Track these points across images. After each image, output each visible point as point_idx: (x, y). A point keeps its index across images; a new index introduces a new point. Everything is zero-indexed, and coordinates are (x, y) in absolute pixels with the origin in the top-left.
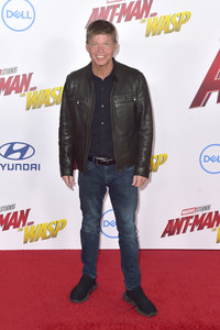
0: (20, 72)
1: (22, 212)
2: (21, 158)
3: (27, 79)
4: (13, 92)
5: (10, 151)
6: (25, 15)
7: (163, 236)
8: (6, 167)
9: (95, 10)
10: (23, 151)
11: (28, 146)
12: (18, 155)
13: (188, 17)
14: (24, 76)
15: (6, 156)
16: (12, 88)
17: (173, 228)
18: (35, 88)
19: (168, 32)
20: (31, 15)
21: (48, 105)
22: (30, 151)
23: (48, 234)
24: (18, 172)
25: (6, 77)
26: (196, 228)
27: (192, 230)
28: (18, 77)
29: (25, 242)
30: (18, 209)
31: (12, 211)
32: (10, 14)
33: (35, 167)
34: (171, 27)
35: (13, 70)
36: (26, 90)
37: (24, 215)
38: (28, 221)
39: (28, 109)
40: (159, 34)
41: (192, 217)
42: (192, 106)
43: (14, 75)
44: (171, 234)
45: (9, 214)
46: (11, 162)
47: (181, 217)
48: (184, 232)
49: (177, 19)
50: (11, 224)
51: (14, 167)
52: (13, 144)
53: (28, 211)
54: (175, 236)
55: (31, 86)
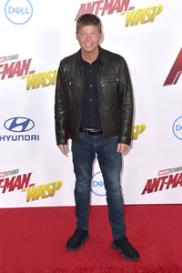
0: (21, 59)
1: (25, 175)
2: (23, 130)
3: (27, 64)
4: (16, 75)
5: (14, 125)
6: (24, 11)
7: (143, 193)
8: (11, 139)
9: (83, 6)
10: (25, 125)
11: (29, 120)
12: (20, 128)
13: (160, 10)
14: (25, 61)
15: (10, 129)
16: (15, 72)
17: (151, 186)
18: (33, 72)
19: (144, 22)
20: (29, 10)
21: (45, 85)
22: (30, 125)
23: (47, 193)
24: (21, 142)
25: (10, 63)
26: (171, 186)
27: (167, 188)
28: (19, 63)
29: (28, 201)
30: (21, 173)
31: (17, 175)
32: (11, 10)
33: (35, 137)
34: (146, 19)
35: (15, 57)
36: (26, 74)
37: (27, 178)
38: (30, 183)
39: (28, 89)
40: (137, 24)
41: (167, 177)
42: (165, 85)
43: (16, 61)
44: (150, 191)
45: (14, 178)
46: (14, 134)
47: (158, 177)
48: (161, 189)
49: (152, 12)
50: (15, 186)
51: (17, 138)
52: (16, 119)
53: (30, 174)
54: (153, 193)
55: (30, 70)
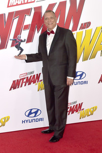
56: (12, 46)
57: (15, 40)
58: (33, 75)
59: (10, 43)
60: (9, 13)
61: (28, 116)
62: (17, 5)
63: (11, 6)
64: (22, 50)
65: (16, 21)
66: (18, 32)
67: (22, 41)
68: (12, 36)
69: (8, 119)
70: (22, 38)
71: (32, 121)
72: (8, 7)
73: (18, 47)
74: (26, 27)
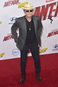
56: (48, 19)
57: (49, 16)
58: (57, 31)
59: (47, 17)
60: (47, 5)
61: (55, 48)
62: (50, 1)
63: (48, 2)
64: (52, 20)
65: (49, 8)
66: (50, 13)
67: (52, 16)
68: (48, 15)
69: (47, 49)
70: (52, 15)
71: (57, 50)
72: (46, 2)
73: (51, 19)
74: (54, 10)
